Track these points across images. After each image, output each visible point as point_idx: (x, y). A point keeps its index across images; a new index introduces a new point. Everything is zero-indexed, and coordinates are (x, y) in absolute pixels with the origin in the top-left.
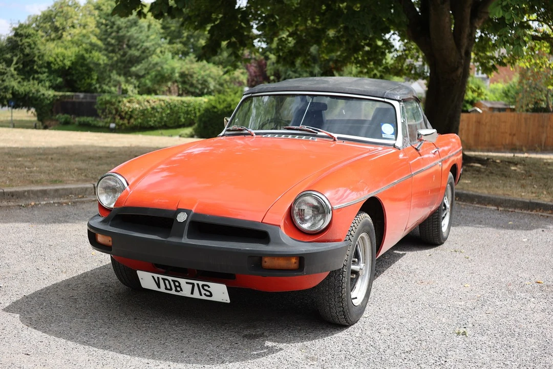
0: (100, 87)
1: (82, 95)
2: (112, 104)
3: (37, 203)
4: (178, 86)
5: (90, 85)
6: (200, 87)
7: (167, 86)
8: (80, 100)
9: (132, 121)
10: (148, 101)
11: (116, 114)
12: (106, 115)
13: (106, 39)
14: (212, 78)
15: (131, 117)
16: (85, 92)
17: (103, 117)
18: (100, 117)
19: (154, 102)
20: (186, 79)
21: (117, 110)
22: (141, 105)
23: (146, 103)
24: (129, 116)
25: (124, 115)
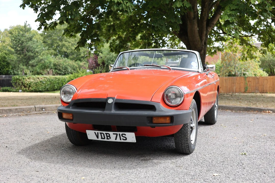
0: (13, 72)
1: (4, 76)
2: (20, 80)
3: (8, 115)
4: (52, 71)
5: (8, 71)
6: (64, 71)
7: (47, 71)
8: (3, 79)
9: (30, 88)
10: (38, 78)
11: (22, 85)
12: (17, 86)
13: (16, 48)
14: (70, 66)
15: (30, 86)
16: (5, 74)
17: (15, 87)
18: (14, 87)
19: (41, 78)
20: (57, 67)
21: (22, 83)
22: (35, 80)
23: (37, 79)
24: (29, 86)
25: (26, 86)
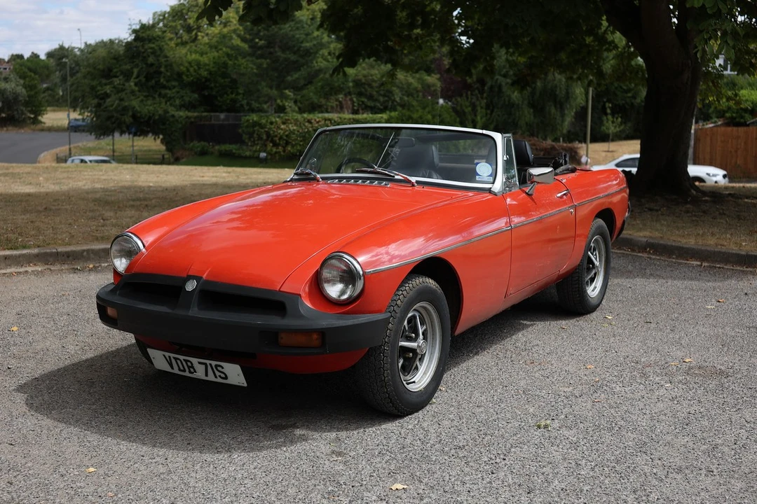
0: (248, 104)
1: (222, 116)
2: (261, 126)
4: (351, 100)
5: (234, 101)
6: (381, 99)
7: (337, 100)
8: (220, 122)
9: (289, 148)
10: (309, 122)
12: (254, 141)
13: (252, 40)
14: (398, 87)
15: (287, 143)
16: (228, 111)
17: (250, 144)
18: (247, 144)
19: (318, 122)
20: (363, 90)
21: (268, 134)
22: (301, 127)
23: (307, 124)
24: (285, 142)
25: (278, 141)
